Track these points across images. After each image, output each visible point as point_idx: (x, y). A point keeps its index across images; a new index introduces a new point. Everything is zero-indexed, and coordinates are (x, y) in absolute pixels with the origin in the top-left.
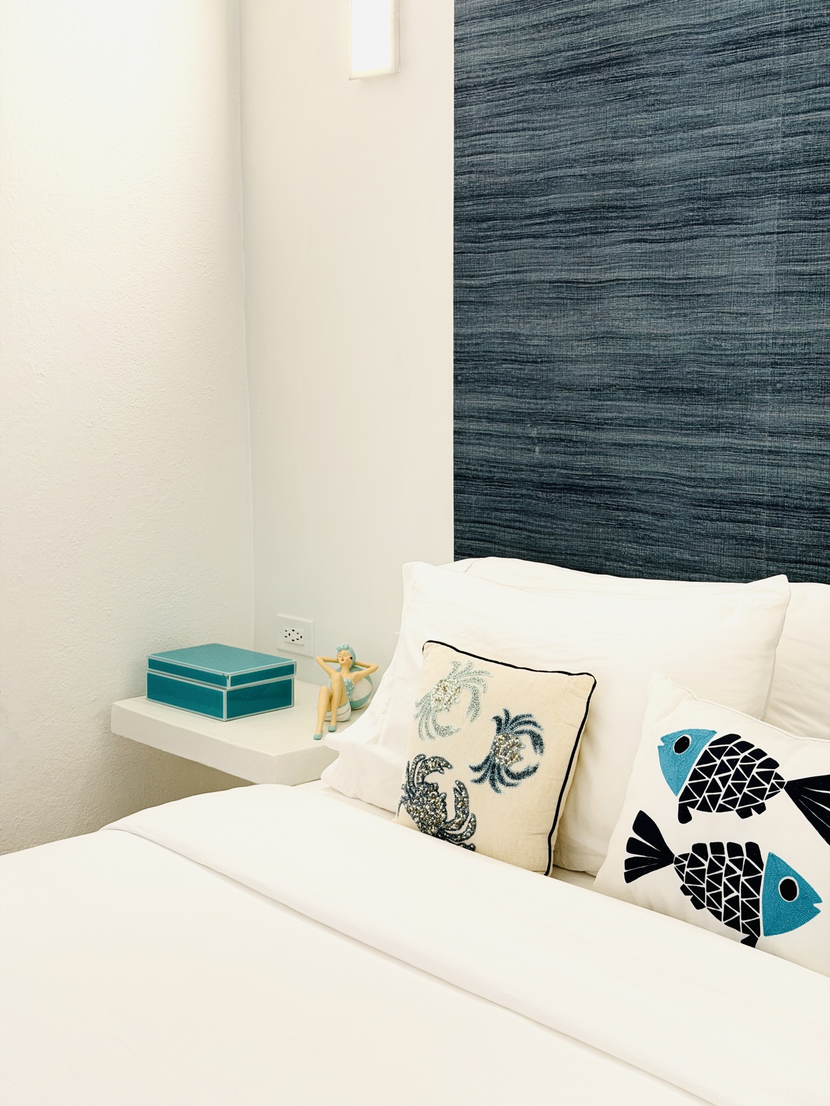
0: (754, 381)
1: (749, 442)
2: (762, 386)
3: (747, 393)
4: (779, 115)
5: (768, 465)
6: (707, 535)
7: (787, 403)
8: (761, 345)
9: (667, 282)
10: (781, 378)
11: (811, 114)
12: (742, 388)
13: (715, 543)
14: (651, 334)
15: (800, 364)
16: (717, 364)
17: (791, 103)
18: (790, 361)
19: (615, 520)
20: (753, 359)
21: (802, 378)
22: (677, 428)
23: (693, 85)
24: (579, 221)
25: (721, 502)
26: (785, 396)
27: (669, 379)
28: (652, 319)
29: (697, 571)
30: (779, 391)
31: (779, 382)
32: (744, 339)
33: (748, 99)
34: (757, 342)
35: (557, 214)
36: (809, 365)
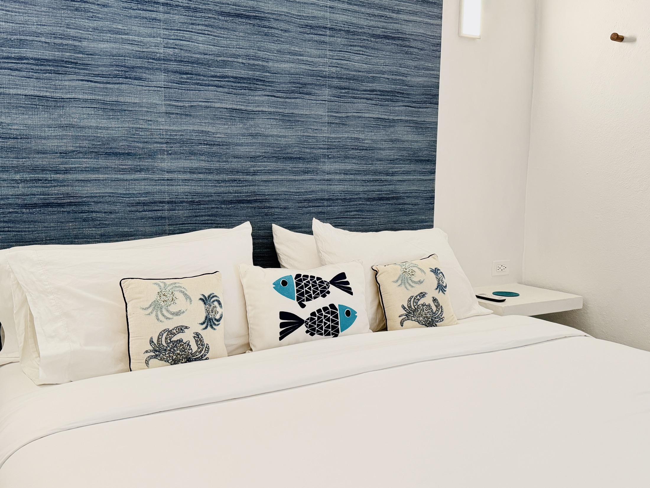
0: (158, 150)
1: (157, 176)
2: (162, 152)
3: (154, 155)
4: (161, 38)
5: (167, 185)
6: (137, 219)
7: (175, 159)
8: (160, 134)
9: (106, 102)
10: (171, 149)
11: (176, 41)
12: (152, 153)
13: (142, 222)
14: (98, 126)
15: (179, 143)
16: (137, 142)
17: (166, 34)
18: (175, 142)
19: (81, 218)
20: (156, 140)
21: (181, 149)
22: (118, 171)
23: (115, 14)
24: (45, 65)
25: (144, 203)
26: (173, 156)
27: (111, 148)
28: (98, 119)
29: (132, 236)
30: (170, 154)
31: (170, 150)
32: (151, 131)
33: (145, 27)
34: (158, 133)
35: (29, 60)
36: (183, 143)
